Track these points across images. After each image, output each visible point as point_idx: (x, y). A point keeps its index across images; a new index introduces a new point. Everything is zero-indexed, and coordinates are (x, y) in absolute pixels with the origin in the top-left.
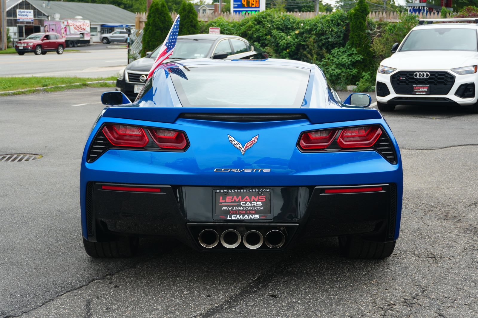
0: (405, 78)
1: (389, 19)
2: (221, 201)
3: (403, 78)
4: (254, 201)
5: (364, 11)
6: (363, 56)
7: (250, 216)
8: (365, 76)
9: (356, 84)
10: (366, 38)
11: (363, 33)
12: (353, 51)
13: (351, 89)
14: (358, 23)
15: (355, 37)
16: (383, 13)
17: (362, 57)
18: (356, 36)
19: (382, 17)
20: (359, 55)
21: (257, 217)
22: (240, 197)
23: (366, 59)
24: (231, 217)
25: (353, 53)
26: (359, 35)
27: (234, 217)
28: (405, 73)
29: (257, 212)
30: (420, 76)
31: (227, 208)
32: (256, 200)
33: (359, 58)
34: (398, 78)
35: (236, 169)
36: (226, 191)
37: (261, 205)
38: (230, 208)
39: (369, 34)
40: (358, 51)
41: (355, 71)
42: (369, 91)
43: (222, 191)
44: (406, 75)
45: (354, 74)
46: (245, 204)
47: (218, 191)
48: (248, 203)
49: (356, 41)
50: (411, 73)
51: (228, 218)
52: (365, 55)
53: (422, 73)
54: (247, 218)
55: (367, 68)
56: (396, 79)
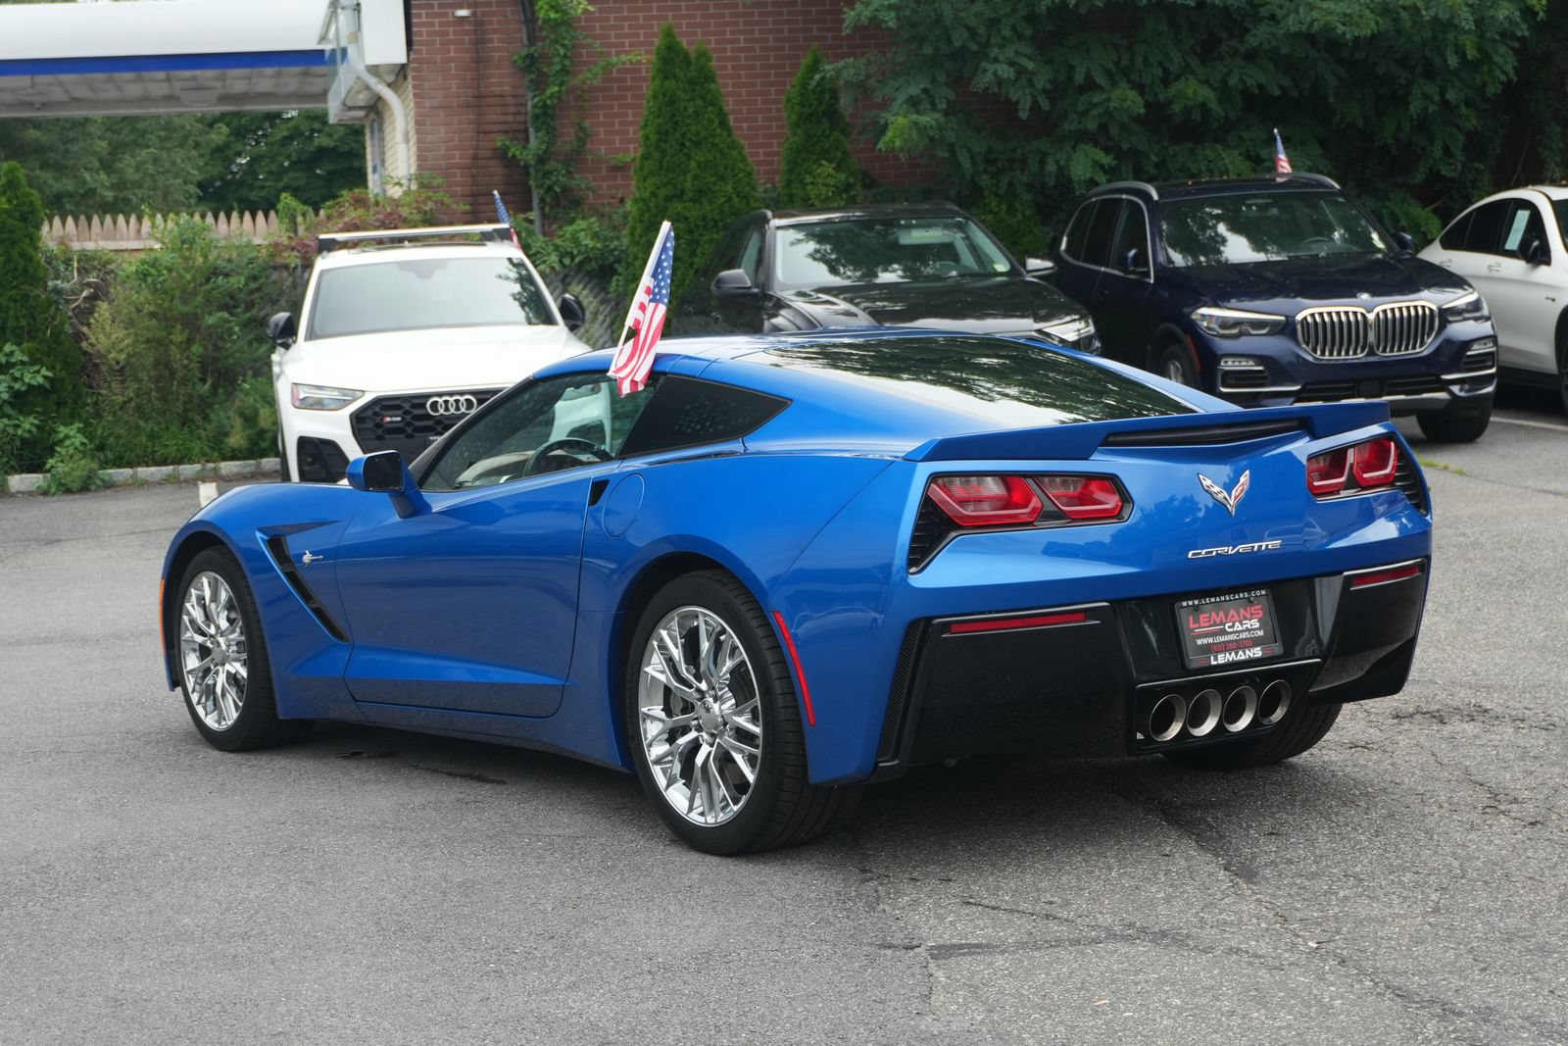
0: (399, 419)
1: (90, 239)
2: (1192, 626)
3: (395, 419)
4: (1245, 619)
5: (30, 216)
6: (51, 368)
7: (1247, 652)
8: (67, 437)
9: (48, 466)
10: (53, 309)
11: (37, 292)
12: (12, 353)
13: (23, 488)
14: (15, 255)
15: (12, 305)
16: (64, 223)
17: (50, 374)
18: (15, 301)
19: (61, 233)
20: (36, 368)
21: (1257, 652)
22: (1221, 614)
23: (63, 379)
24: (1216, 659)
25: (13, 360)
26: (26, 297)
27: (1222, 659)
28: (398, 402)
29: (1255, 642)
30: (447, 409)
31: (1205, 641)
32: (1248, 616)
33: (37, 376)
34: (378, 420)
35: (1226, 549)
36: (1196, 602)
37: (1258, 625)
38: (1210, 640)
39: (57, 291)
40: (30, 354)
41: (28, 424)
42: (93, 487)
43: (1190, 603)
44: (398, 407)
45: (27, 435)
46: (1233, 627)
47: (1185, 604)
48: (1237, 624)
49: (17, 319)
50: (417, 401)
51: (1213, 663)
52: (58, 367)
53: (451, 399)
54: (1243, 657)
55: (67, 411)
56: (369, 425)
